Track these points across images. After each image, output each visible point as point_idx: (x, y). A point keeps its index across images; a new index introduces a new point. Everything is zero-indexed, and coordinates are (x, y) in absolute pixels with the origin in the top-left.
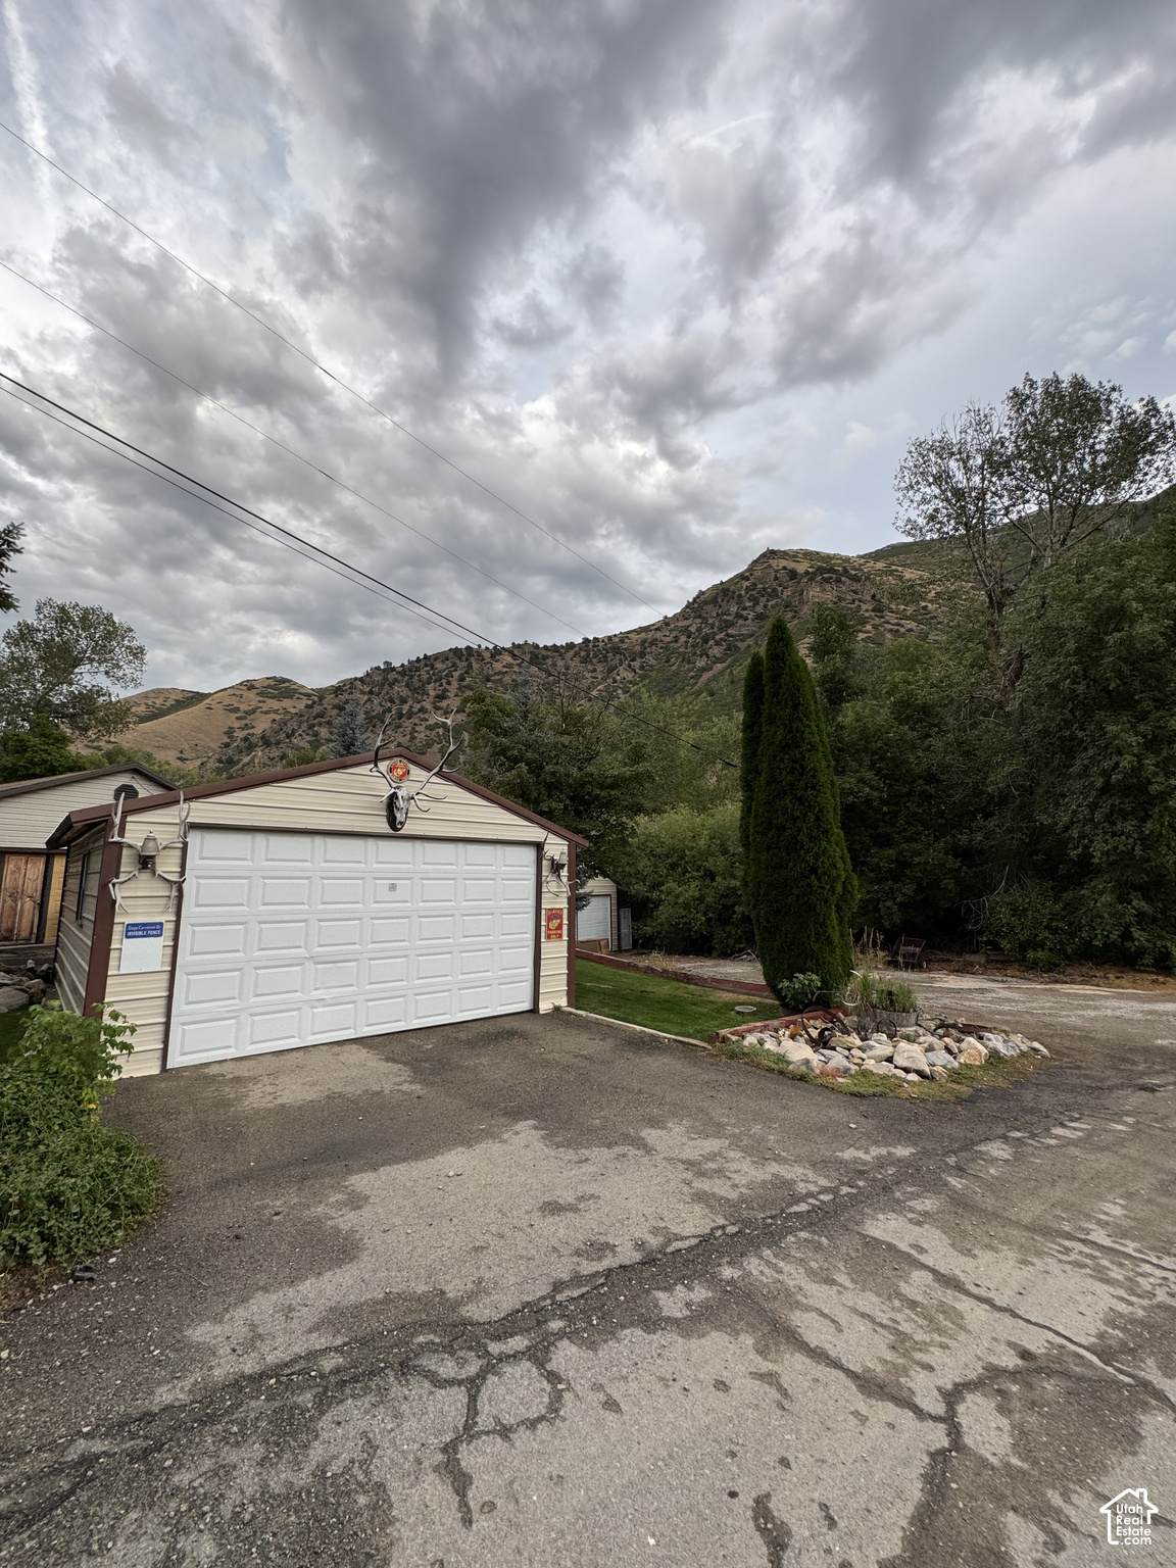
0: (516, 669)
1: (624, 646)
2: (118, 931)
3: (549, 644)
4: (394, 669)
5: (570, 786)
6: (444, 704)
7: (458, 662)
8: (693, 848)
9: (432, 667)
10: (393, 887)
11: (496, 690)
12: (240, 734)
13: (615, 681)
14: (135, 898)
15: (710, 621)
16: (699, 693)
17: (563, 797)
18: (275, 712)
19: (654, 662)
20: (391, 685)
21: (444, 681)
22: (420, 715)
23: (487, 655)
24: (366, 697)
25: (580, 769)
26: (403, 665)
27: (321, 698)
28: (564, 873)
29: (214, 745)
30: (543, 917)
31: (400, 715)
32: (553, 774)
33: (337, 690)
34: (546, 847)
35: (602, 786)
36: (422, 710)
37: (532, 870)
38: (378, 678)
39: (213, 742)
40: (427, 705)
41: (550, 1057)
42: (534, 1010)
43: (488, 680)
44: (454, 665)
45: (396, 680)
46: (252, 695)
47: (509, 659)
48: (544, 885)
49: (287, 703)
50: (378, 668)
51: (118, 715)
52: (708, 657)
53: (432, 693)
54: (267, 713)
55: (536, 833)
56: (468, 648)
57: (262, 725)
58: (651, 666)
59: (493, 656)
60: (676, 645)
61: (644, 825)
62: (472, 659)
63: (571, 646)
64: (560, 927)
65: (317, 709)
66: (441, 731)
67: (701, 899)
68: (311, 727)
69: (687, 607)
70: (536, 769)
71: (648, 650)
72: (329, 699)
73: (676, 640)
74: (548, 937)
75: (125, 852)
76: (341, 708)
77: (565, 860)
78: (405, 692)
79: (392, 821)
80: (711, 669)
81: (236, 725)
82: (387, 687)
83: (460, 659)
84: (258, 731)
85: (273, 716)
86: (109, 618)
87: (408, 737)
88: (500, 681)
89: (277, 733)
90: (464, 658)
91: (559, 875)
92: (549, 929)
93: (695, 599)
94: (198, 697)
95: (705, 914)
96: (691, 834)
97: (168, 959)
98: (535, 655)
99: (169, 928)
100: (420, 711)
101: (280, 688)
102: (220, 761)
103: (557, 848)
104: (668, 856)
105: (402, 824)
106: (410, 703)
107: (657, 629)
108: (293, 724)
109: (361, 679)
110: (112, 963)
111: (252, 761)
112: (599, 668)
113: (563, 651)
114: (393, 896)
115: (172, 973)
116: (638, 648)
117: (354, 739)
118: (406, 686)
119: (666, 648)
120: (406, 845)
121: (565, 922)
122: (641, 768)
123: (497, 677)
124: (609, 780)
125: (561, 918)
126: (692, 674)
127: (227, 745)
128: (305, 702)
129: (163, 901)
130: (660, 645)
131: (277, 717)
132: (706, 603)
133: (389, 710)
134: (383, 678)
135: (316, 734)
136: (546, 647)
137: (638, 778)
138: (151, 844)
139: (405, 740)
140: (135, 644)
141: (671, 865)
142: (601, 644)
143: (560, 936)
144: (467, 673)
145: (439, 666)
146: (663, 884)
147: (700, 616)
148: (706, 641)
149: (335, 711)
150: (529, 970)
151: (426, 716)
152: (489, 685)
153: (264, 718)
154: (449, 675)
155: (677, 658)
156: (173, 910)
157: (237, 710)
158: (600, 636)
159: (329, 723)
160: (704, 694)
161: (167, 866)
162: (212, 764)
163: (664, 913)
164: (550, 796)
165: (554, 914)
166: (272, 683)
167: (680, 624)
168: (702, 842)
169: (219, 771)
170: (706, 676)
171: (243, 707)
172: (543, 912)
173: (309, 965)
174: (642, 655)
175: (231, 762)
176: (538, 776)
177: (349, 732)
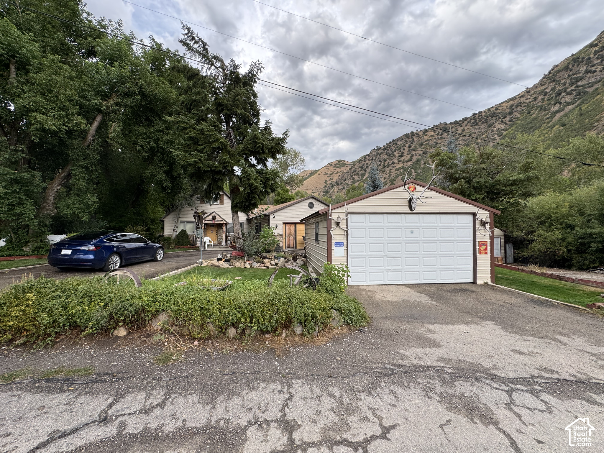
0: (436, 137)
1: (498, 111)
2: (333, 244)
3: (453, 121)
4: (380, 148)
5: (486, 187)
6: (402, 159)
7: (407, 139)
8: (556, 213)
9: (396, 144)
10: (412, 232)
11: (426, 148)
12: (329, 182)
13: (493, 131)
14: (337, 235)
15: (563, 81)
16: (554, 125)
17: (483, 192)
18: (339, 172)
19: (519, 116)
20: (380, 155)
21: (402, 149)
22: (393, 165)
23: (421, 134)
24: (370, 162)
25: (492, 178)
26: (384, 146)
27: (354, 165)
28: (488, 226)
29: (322, 187)
30: (477, 245)
31: (384, 167)
32: (478, 182)
33: (360, 161)
34: (478, 215)
35: (506, 185)
36: (393, 163)
37: (471, 225)
38: (375, 153)
39: (322, 186)
40: (395, 160)
41: (490, 301)
42: (474, 283)
43: (422, 144)
44: (406, 141)
45: (382, 153)
46: (331, 168)
47: (432, 133)
48: (477, 231)
49: (343, 169)
50: (374, 149)
51: (300, 181)
52: (560, 103)
53: (397, 155)
54: (337, 173)
55: (473, 209)
56: (412, 132)
57: (336, 178)
58: (517, 118)
59: (424, 133)
60: (535, 103)
61: (531, 202)
62: (414, 137)
63: (465, 119)
64: (486, 249)
65: (353, 169)
66: (402, 170)
67: (563, 239)
68: (352, 176)
69: (544, 78)
70: (469, 181)
71: (515, 110)
72: (358, 165)
73: (535, 99)
74: (480, 253)
75: (332, 221)
76: (361, 167)
77: (488, 220)
78: (386, 157)
79: (411, 208)
80: (563, 110)
81: (327, 179)
82: (378, 156)
83: (408, 138)
84: (334, 180)
85: (339, 174)
86: (295, 151)
87: (388, 175)
88: (428, 144)
89: (341, 180)
90: (410, 137)
91: (485, 227)
92: (480, 250)
93: (550, 72)
94: (316, 171)
95: (566, 247)
96: (555, 206)
97: (346, 253)
98: (445, 128)
99: (345, 244)
100: (392, 163)
101: (340, 164)
102: (324, 192)
103: (484, 215)
104: (538, 218)
105: (414, 208)
106: (388, 161)
107: (522, 96)
108: (346, 176)
109: (368, 155)
110: (332, 253)
111: (334, 191)
112: (483, 126)
113: (461, 123)
114: (412, 235)
115: (347, 257)
116: (508, 111)
117: (375, 178)
118: (386, 154)
119: (528, 106)
120: (417, 216)
121: (489, 247)
122: (531, 174)
123: (426, 143)
124: (510, 182)
125: (486, 245)
126: (548, 116)
127: (326, 186)
128: (349, 167)
129: (343, 236)
130: (524, 105)
131: (340, 174)
132: (559, 71)
133: (380, 165)
134: (377, 152)
135: (354, 179)
136: (451, 123)
137: (529, 180)
138: (339, 219)
139: (387, 176)
140: (302, 157)
141: (540, 222)
142: (483, 114)
143: (486, 253)
144: (412, 143)
145: (399, 143)
146: (535, 231)
147: (554, 81)
148: (559, 94)
149: (360, 169)
150: (471, 266)
151: (395, 165)
152: (423, 147)
153: (336, 175)
154: (404, 146)
155: (535, 110)
156: (346, 239)
157: (327, 174)
158: (483, 110)
159: (358, 174)
160: (557, 126)
161: (343, 225)
162: (322, 194)
163: (536, 246)
164: (476, 192)
165: (483, 244)
166: (337, 162)
167: (539, 89)
168: (564, 209)
169: (324, 195)
170: (558, 116)
171: (329, 173)
172: (477, 243)
173: (385, 258)
174: (511, 113)
175: (327, 192)
176: (469, 184)
177: (373, 176)
